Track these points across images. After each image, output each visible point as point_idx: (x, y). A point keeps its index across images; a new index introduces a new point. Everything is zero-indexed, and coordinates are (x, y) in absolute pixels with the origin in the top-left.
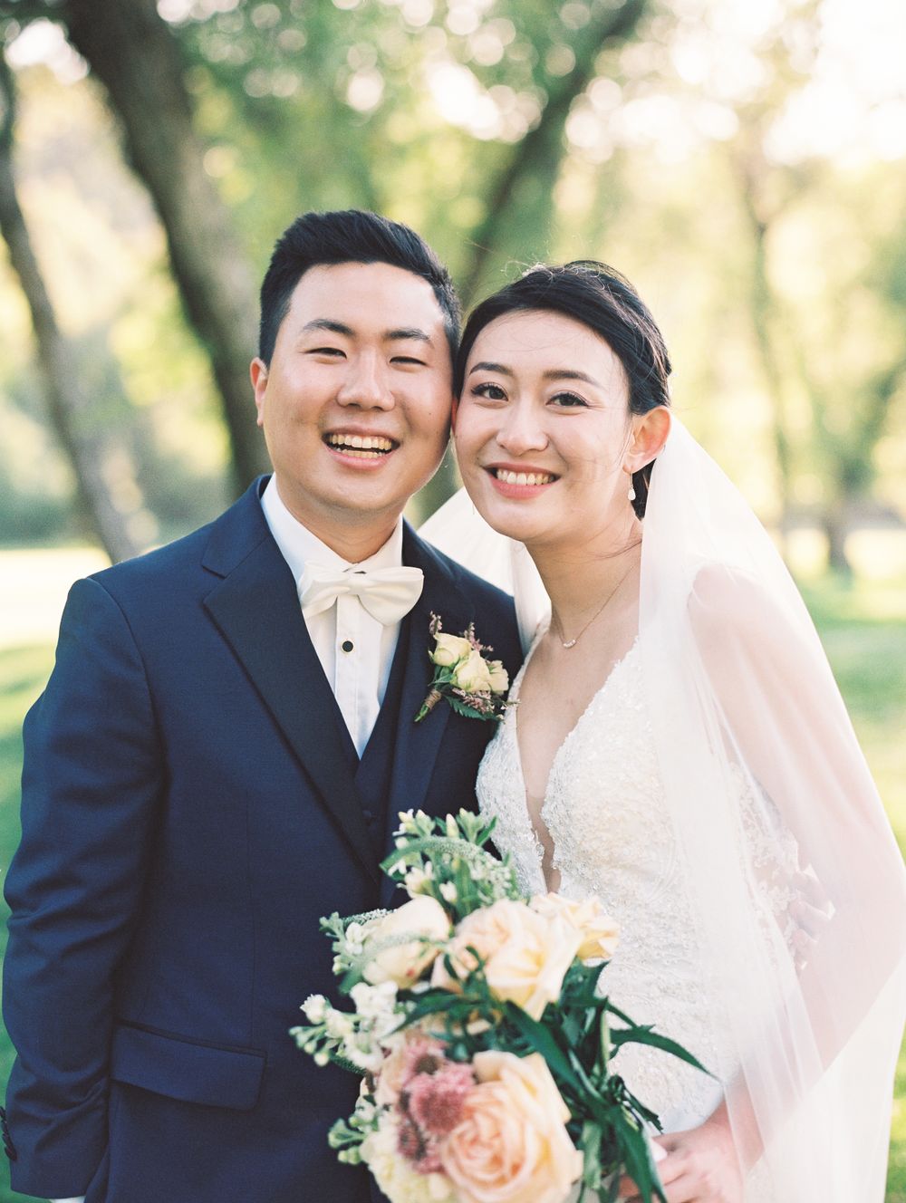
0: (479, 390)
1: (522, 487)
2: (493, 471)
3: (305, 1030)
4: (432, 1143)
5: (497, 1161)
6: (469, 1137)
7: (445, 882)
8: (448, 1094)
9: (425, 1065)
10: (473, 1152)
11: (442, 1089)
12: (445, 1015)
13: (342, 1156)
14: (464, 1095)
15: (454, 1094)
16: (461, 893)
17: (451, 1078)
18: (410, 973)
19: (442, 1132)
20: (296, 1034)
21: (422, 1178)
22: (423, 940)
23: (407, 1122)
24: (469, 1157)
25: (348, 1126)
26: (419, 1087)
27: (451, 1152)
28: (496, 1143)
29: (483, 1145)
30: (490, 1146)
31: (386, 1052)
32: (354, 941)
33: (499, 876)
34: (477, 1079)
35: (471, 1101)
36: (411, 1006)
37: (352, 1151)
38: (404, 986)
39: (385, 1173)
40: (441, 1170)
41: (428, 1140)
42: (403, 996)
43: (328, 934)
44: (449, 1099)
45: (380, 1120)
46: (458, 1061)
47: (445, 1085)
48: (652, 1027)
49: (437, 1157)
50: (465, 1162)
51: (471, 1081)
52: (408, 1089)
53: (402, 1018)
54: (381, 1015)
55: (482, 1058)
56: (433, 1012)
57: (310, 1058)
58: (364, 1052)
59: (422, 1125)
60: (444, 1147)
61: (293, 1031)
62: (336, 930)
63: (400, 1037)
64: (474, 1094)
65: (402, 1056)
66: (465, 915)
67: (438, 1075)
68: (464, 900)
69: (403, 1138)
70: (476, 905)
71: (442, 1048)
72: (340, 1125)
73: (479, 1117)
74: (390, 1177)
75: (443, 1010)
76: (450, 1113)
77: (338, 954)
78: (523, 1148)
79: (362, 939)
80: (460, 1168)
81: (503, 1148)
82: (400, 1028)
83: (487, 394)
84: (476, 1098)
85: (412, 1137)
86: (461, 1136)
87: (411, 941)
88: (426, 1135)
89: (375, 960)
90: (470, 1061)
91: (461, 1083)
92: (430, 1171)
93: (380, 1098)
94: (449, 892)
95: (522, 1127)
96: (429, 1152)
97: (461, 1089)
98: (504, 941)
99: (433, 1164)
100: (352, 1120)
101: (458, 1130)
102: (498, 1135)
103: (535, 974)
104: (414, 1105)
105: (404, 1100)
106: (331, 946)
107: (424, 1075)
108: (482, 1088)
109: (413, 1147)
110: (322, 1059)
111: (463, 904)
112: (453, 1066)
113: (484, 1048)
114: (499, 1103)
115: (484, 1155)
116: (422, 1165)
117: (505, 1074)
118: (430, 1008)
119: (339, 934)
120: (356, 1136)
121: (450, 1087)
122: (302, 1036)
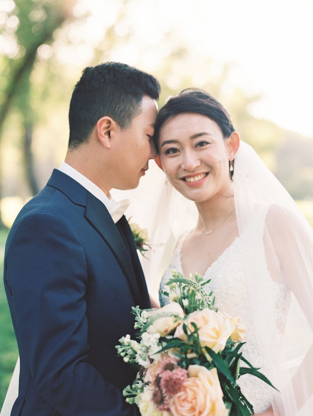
0: (168, 152)
1: (197, 181)
2: (184, 179)
3: (121, 347)
4: (167, 398)
5: (193, 409)
6: (183, 398)
7: (185, 299)
8: (177, 379)
9: (169, 367)
10: (183, 404)
11: (175, 377)
12: (179, 349)
13: (127, 400)
14: (183, 381)
15: (180, 379)
16: (190, 303)
17: (179, 373)
18: (166, 331)
19: (172, 395)
20: (118, 348)
21: (160, 413)
22: (175, 316)
23: (157, 389)
24: (181, 406)
25: (131, 388)
26: (165, 375)
27: (174, 403)
28: (194, 401)
29: (188, 401)
30: (191, 402)
31: (152, 361)
32: (144, 318)
33: (207, 299)
34: (188, 376)
35: (186, 384)
36: (164, 344)
37: (131, 399)
38: (163, 336)
39: (145, 408)
40: (168, 410)
41: (165, 397)
42: (161, 340)
43: (134, 314)
44: (177, 381)
45: (145, 388)
46: (182, 367)
47: (176, 376)
48: (258, 369)
49: (167, 404)
50: (179, 408)
51: (186, 376)
52: (160, 376)
53: (160, 348)
54: (153, 346)
55: (191, 367)
56: (174, 347)
57: (122, 358)
58: (143, 360)
59: (164, 391)
60: (172, 400)
61: (116, 347)
62: (137, 313)
63: (159, 355)
64: (187, 381)
65: (159, 362)
66: (191, 312)
67: (174, 371)
68: (191, 306)
69: (155, 395)
70: (195, 309)
71: (176, 362)
72: (128, 387)
73: (188, 390)
74: (146, 410)
75: (178, 347)
76: (177, 387)
77: (137, 321)
78: (205, 405)
79: (147, 317)
80: (177, 410)
81: (196, 404)
82: (159, 352)
83: (171, 152)
84: (188, 383)
85: (159, 395)
86: (179, 397)
87: (171, 316)
88: (165, 395)
89: (152, 325)
90: (187, 368)
91: (182, 376)
92: (164, 409)
93: (146, 380)
94: (186, 302)
95: (206, 397)
96: (165, 402)
97: (182, 378)
98: (206, 324)
99: (166, 407)
100: (133, 386)
101: (179, 394)
102: (195, 398)
103: (217, 339)
104: (162, 382)
105: (158, 380)
106: (135, 318)
107: (168, 371)
108: (191, 379)
109: (159, 398)
110: (126, 359)
111: (190, 308)
112: (180, 368)
113: (193, 364)
114: (197, 386)
115: (188, 406)
116: (161, 407)
117: (200, 375)
118: (173, 346)
119: (138, 314)
120: (134, 393)
121: (179, 377)
122: (120, 349)
